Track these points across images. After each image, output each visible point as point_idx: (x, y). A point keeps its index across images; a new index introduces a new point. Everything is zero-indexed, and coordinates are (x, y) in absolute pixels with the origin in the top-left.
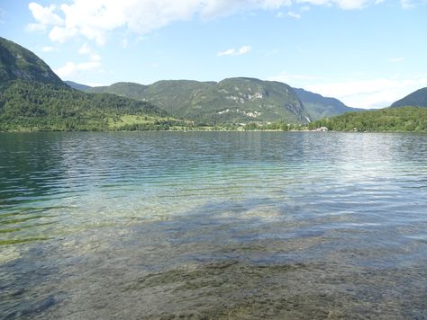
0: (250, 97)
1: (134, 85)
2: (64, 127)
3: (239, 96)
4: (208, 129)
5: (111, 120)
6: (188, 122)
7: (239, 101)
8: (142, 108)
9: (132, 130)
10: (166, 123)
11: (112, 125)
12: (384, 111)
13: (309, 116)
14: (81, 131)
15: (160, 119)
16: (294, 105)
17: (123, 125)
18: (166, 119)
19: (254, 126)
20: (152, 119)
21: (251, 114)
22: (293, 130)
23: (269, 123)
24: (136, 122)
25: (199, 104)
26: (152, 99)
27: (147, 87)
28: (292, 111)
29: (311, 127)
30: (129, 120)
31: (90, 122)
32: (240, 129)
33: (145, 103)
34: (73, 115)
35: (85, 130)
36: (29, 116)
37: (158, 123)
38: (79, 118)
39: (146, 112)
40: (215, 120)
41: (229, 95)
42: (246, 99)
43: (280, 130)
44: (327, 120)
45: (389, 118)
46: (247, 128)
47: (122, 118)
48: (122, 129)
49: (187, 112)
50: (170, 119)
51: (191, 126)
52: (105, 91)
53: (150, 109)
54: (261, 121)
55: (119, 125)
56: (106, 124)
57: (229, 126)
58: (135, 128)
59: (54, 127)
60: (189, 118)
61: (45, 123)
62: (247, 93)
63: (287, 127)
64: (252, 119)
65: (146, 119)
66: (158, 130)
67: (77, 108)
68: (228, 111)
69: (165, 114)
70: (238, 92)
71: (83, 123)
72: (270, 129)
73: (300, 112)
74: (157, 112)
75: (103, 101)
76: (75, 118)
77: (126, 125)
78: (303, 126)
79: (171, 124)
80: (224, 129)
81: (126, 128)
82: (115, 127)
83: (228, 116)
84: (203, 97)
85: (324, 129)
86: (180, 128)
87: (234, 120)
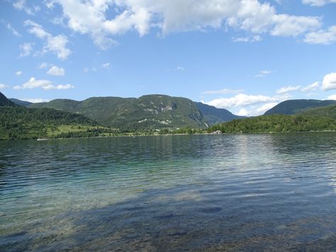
0: (162, 109)
1: (70, 101)
2: (7, 137)
3: (153, 108)
4: (131, 135)
5: (49, 129)
6: (114, 129)
7: (154, 112)
8: (76, 119)
9: (67, 137)
10: (96, 130)
12: (259, 118)
13: (207, 122)
14: (23, 139)
15: (91, 128)
16: (196, 115)
17: (60, 133)
18: (96, 128)
20: (85, 128)
21: (164, 122)
22: (196, 134)
23: (178, 129)
24: (71, 130)
25: (122, 115)
26: (85, 112)
27: (81, 102)
28: (194, 119)
29: (209, 131)
31: (31, 132)
32: (156, 134)
33: (79, 115)
34: (16, 126)
35: (26, 139)
37: (90, 131)
38: (21, 129)
39: (80, 123)
40: (136, 128)
41: (146, 108)
42: (160, 111)
43: (187, 134)
44: (221, 125)
45: (264, 123)
46: (161, 133)
47: (59, 128)
48: (58, 136)
49: (114, 121)
50: (100, 127)
51: (116, 133)
52: (44, 106)
53: (83, 119)
54: (171, 127)
55: (56, 133)
56: (45, 133)
57: (147, 131)
58: (70, 135)
60: (115, 127)
62: (160, 106)
63: (191, 131)
64: (165, 126)
65: (79, 128)
66: (89, 136)
67: (20, 121)
68: (146, 120)
69: (95, 123)
70: (152, 105)
71: (25, 133)
72: (178, 133)
73: (200, 120)
74: (88, 122)
75: (42, 114)
76: (17, 129)
77: (63, 133)
78: (203, 130)
79: (100, 131)
80: (144, 134)
81: (62, 135)
82: (53, 135)
83: (146, 124)
84: (126, 110)
85: (219, 132)
86: (108, 134)
87: (151, 127)
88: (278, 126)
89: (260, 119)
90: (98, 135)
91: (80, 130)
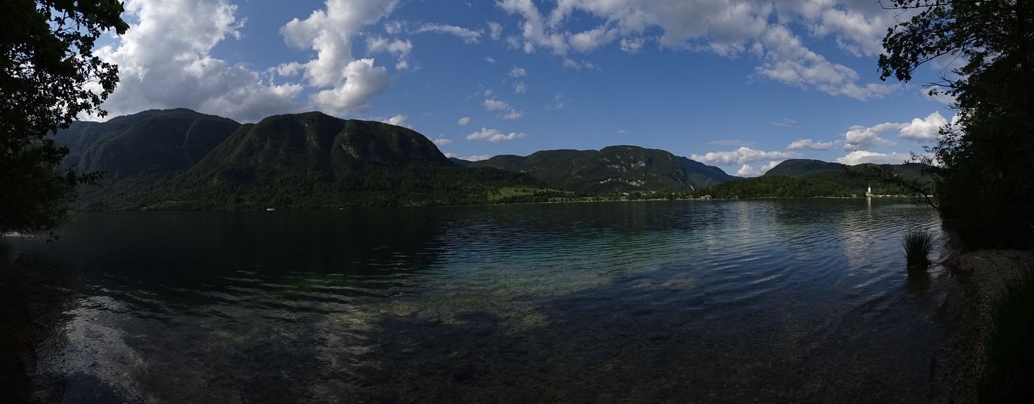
0: (632, 165)
1: (513, 156)
2: (447, 200)
3: (622, 165)
4: (590, 199)
5: (490, 193)
6: (568, 193)
7: (621, 169)
8: (520, 180)
9: (510, 202)
10: (545, 194)
11: (491, 198)
12: (759, 179)
13: (693, 185)
14: (462, 204)
15: (539, 191)
16: (678, 173)
17: (502, 198)
18: (545, 191)
19: (638, 196)
20: (531, 191)
21: (634, 183)
22: (678, 199)
23: (654, 192)
24: (515, 194)
25: (578, 173)
26: (530, 170)
27: (525, 158)
28: (676, 180)
29: (696, 196)
30: (508, 192)
31: (470, 195)
32: (623, 199)
33: (523, 174)
34: (455, 189)
35: (466, 204)
36: (419, 192)
37: (537, 195)
38: (460, 192)
39: (524, 185)
40: (597, 190)
41: (610, 164)
42: (629, 168)
43: (665, 199)
44: (711, 187)
45: (764, 186)
46: (630, 197)
47: (501, 191)
48: (500, 201)
49: (567, 182)
50: (549, 190)
51: (570, 197)
52: (484, 165)
53: (528, 180)
54: (645, 190)
55: (497, 197)
56: (486, 197)
57: (612, 196)
58: (514, 199)
59: (439, 201)
60: (568, 190)
61: (432, 198)
62: (630, 161)
63: (672, 196)
64: (635, 188)
65: (524, 191)
66: (537, 201)
67: (459, 183)
68: (609, 180)
69: (543, 185)
70: (619, 160)
71: (464, 197)
72: (654, 198)
73: (684, 181)
74: (535, 183)
75: (482, 174)
76: (456, 192)
77: (505, 198)
78: (688, 194)
79: (550, 195)
80: (607, 200)
81: (505, 200)
82: (494, 200)
83: (610, 185)
84: (583, 167)
85: (708, 197)
86: (560, 199)
87: (617, 189)
88: (780, 190)
89: (760, 181)
90: (547, 201)
91: (526, 193)
